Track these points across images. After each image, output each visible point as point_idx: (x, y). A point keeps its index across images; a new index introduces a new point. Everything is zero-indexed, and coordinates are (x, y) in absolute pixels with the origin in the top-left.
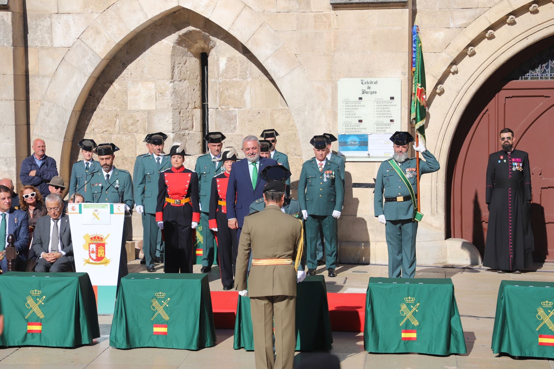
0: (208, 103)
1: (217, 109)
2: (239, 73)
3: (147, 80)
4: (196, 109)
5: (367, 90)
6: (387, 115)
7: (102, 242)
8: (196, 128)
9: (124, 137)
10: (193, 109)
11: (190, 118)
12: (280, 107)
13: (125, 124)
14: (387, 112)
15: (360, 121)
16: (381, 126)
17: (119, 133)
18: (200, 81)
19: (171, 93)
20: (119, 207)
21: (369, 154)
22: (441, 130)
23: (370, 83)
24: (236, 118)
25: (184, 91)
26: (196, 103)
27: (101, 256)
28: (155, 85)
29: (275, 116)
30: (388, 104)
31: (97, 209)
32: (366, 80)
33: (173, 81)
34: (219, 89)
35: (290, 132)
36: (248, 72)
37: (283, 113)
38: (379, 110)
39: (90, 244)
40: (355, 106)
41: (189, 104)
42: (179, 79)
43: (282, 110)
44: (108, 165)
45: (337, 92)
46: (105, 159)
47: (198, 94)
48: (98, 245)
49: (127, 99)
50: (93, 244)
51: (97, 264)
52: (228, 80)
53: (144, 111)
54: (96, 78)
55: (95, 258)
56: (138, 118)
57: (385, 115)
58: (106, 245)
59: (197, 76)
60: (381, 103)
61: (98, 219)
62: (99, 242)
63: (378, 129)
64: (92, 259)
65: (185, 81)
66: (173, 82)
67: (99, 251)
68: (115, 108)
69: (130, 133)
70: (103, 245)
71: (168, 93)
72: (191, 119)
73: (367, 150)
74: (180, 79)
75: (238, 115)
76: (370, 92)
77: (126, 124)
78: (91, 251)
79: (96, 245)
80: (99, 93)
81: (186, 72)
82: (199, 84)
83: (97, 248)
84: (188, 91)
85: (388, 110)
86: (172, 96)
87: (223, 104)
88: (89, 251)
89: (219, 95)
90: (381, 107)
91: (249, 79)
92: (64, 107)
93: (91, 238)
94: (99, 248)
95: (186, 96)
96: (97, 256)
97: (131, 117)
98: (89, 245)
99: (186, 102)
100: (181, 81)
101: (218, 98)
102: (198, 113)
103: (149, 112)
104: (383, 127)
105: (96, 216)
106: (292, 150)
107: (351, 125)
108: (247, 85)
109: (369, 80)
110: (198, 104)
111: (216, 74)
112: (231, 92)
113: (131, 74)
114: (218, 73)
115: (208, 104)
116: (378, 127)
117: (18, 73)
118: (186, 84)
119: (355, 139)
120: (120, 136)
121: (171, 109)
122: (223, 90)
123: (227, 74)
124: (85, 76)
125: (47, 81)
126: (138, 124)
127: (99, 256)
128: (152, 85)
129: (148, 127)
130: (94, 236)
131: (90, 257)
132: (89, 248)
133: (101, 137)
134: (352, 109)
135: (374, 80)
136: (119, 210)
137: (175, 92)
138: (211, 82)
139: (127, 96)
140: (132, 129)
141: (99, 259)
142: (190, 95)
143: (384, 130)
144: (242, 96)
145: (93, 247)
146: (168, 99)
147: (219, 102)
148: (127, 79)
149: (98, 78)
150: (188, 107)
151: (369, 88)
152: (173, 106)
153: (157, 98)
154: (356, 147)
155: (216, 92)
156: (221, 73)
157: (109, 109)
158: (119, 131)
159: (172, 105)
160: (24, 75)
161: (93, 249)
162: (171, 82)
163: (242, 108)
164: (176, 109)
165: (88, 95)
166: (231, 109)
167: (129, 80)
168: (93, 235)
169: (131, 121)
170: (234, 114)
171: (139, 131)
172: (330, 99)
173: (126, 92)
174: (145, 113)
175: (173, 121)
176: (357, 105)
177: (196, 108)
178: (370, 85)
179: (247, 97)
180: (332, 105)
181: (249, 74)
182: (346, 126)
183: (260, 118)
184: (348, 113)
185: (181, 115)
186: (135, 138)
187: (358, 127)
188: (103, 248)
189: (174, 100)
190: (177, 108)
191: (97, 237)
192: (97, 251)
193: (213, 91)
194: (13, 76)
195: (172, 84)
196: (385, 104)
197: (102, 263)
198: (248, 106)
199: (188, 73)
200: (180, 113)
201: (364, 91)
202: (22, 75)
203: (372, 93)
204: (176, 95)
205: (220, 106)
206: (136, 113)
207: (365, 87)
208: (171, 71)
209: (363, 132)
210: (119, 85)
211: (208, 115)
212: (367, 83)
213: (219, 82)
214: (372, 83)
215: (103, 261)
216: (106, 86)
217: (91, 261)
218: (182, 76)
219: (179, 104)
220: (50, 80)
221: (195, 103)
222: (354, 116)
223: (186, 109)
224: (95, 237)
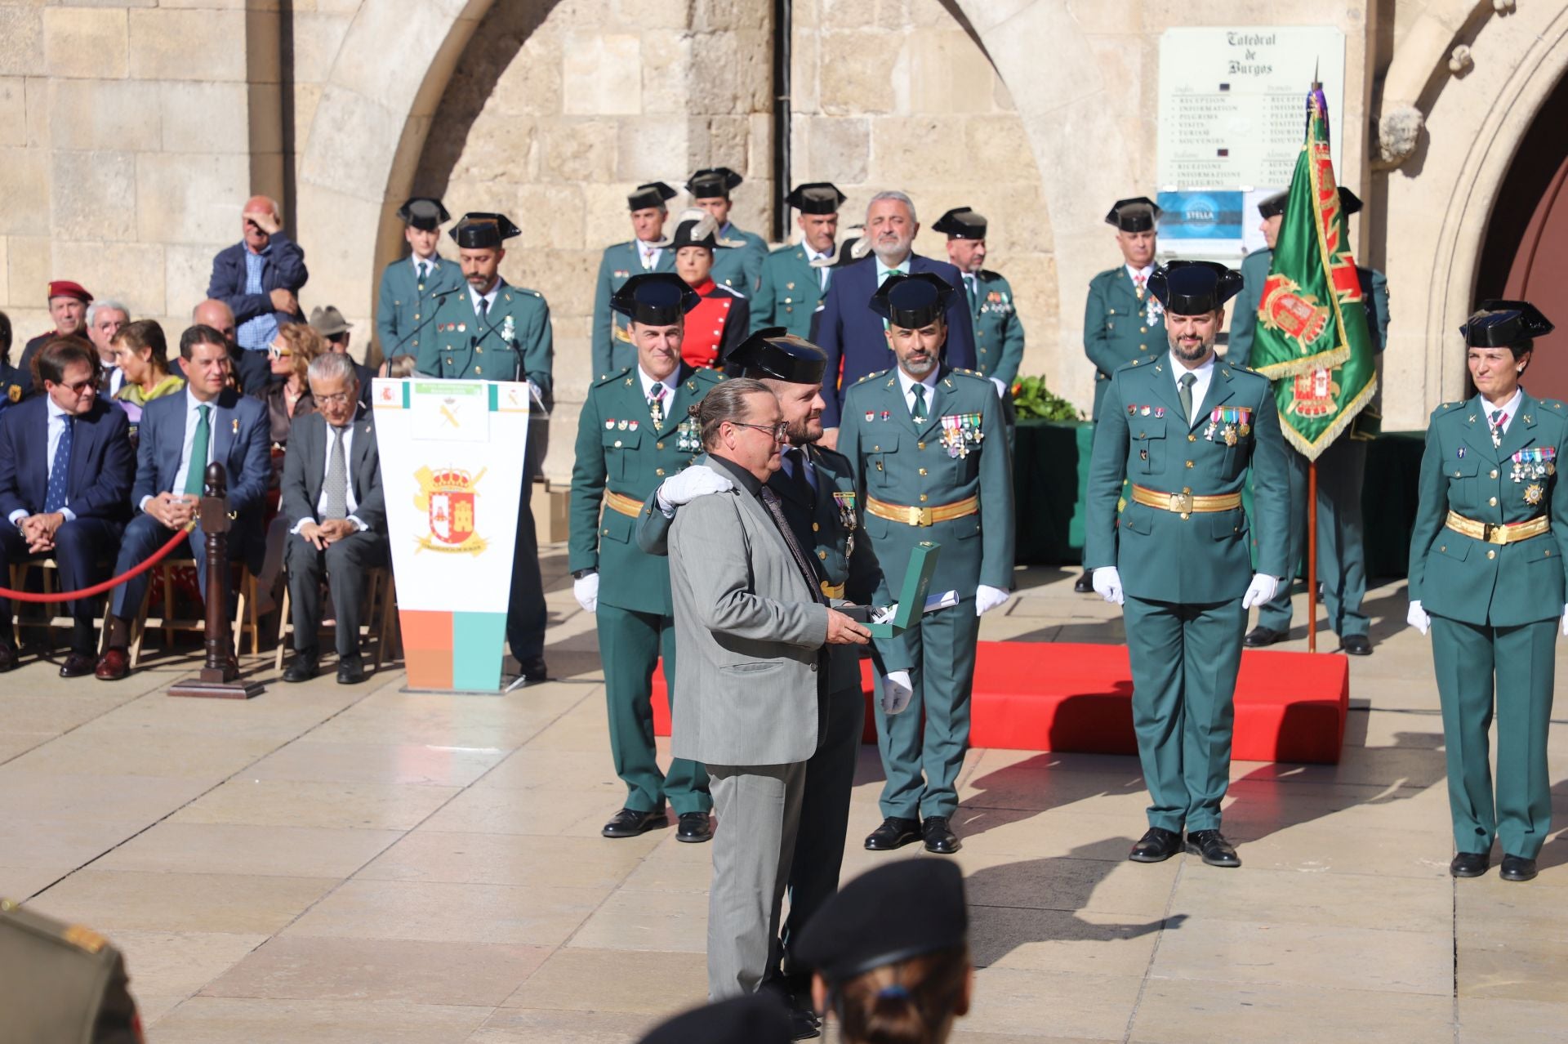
0: (789, 95)
1: (815, 114)
3: (619, 30)
4: (757, 114)
7: (465, 491)
9: (552, 193)
10: (749, 114)
11: (738, 138)
12: (996, 110)
13: (554, 155)
17: (538, 180)
18: (771, 33)
19: (685, 69)
20: (513, 391)
24: (868, 141)
25: (722, 63)
26: (757, 97)
27: (463, 528)
28: (641, 42)
29: (980, 136)
31: (453, 397)
33: (690, 33)
34: (822, 58)
35: (1022, 183)
37: (1002, 129)
39: (434, 493)
41: (735, 98)
42: (709, 25)
44: (482, 277)
46: (473, 261)
47: (762, 70)
48: (455, 498)
49: (561, 84)
50: (440, 494)
51: (453, 550)
52: (847, 31)
55: (445, 534)
58: (477, 500)
59: (762, 19)
61: (456, 425)
62: (456, 489)
64: (439, 537)
65: (728, 34)
66: (693, 36)
67: (457, 514)
68: (528, 108)
70: (469, 498)
72: (742, 142)
74: (711, 28)
75: (874, 132)
77: (559, 156)
78: (435, 513)
79: (450, 499)
80: (483, 70)
82: (767, 41)
83: (452, 507)
84: (734, 63)
86: (687, 75)
87: (832, 102)
88: (431, 513)
92: (386, 104)
93: (437, 479)
94: (457, 505)
95: (729, 76)
96: (451, 530)
97: (573, 136)
98: (431, 498)
99: (728, 94)
100: (713, 33)
101: (817, 82)
102: (762, 125)
103: (623, 122)
105: (450, 418)
110: (762, 100)
111: (814, 13)
112: (855, 65)
113: (572, 13)
114: (820, 12)
115: (789, 101)
118: (729, 41)
120: (540, 189)
121: (684, 113)
122: (831, 61)
126: (592, 155)
127: (458, 528)
128: (631, 45)
130: (444, 472)
131: (433, 530)
132: (431, 506)
136: (513, 399)
137: (696, 65)
140: (575, 171)
141: (457, 537)
142: (739, 74)
144: (887, 78)
145: (442, 503)
147: (822, 95)
148: (561, 28)
150: (734, 107)
152: (691, 104)
154: (1209, 228)
155: (814, 66)
157: (511, 111)
158: (538, 174)
159: (687, 103)
161: (440, 508)
162: (686, 36)
163: (886, 112)
164: (699, 113)
166: (855, 114)
168: (440, 471)
169: (570, 148)
170: (862, 128)
173: (559, 64)
175: (689, 148)
177: (755, 111)
183: (936, 141)
185: (714, 130)
188: (469, 506)
189: (694, 86)
191: (451, 476)
192: (452, 514)
193: (805, 61)
195: (688, 41)
197: (465, 550)
198: (904, 108)
199: (735, 9)
200: (709, 125)
204: (699, 71)
205: (822, 107)
206: (587, 124)
210: (542, 42)
211: (790, 130)
213: (823, 39)
215: (468, 543)
216: (505, 46)
217: (435, 542)
218: (719, 20)
219: (707, 101)
221: (754, 96)
223: (729, 113)
224: (446, 477)
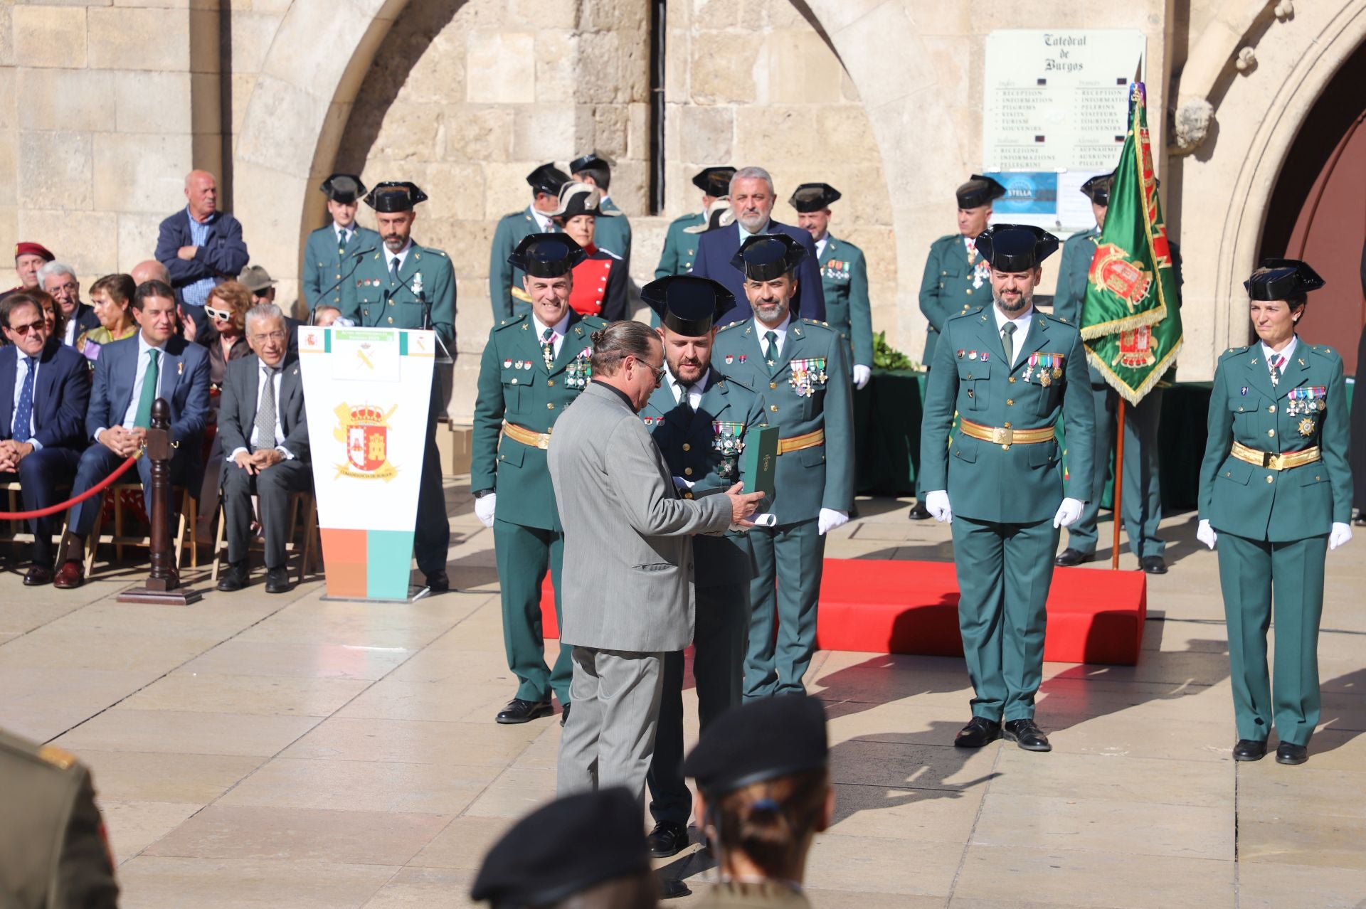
0: (664, 88)
1: (686, 103)
2: (740, 14)
3: (516, 29)
4: (636, 104)
5: (1059, 61)
6: (1107, 125)
7: (378, 424)
8: (634, 152)
9: (456, 171)
10: (628, 103)
11: (619, 125)
12: (843, 101)
13: (459, 137)
14: (1109, 117)
15: (1040, 139)
16: (1092, 153)
17: (444, 160)
18: (647, 33)
19: (573, 64)
20: (421, 338)
21: (1058, 223)
22: (1244, 163)
23: (1066, 43)
24: (732, 128)
25: (605, 58)
26: (635, 89)
27: (377, 457)
28: (535, 40)
29: (829, 124)
30: (1111, 97)
32: (1056, 34)
33: (578, 32)
34: (692, 55)
35: (865, 165)
36: (764, 13)
37: (848, 118)
38: (1089, 111)
39: (351, 427)
40: (1028, 101)
41: (616, 90)
42: (594, 26)
43: (846, 108)
44: (399, 237)
45: (984, 64)
46: (391, 222)
47: (640, 65)
48: (370, 431)
49: (465, 76)
50: (357, 427)
51: (367, 476)
52: (714, 32)
53: (505, 106)
54: (391, 23)
55: (361, 462)
56: (491, 123)
57: (1103, 125)
58: (388, 433)
59: (640, 22)
60: (1094, 93)
61: (371, 367)
62: (371, 423)
63: (1083, 160)
64: (356, 465)
65: (610, 34)
66: (580, 35)
67: (371, 445)
68: (435, 98)
69: (472, 161)
70: (382, 431)
71: (566, 63)
72: (623, 128)
73: (1053, 211)
74: (596, 29)
75: (737, 120)
76: (1066, 67)
77: (463, 138)
79: (365, 431)
80: (397, 59)
81: (611, 11)
82: (645, 41)
83: (367, 439)
84: (615, 59)
85: (1111, 110)
86: (574, 69)
87: (701, 92)
88: (349, 444)
89: (691, 68)
90: (1093, 104)
91: (767, 31)
92: (311, 91)
93: (354, 415)
94: (372, 438)
95: (611, 70)
96: (366, 458)
97: (474, 121)
99: (610, 86)
100: (597, 32)
101: (688, 76)
102: (640, 113)
103: (519, 110)
104: (1096, 153)
105: (366, 361)
106: (869, 210)
107: (1017, 148)
108: (761, 44)
109: (1065, 34)
110: (640, 91)
111: (686, 16)
112: (721, 62)
113: (476, 13)
114: (691, 15)
115: (663, 93)
116: (1083, 153)
117: (200, 6)
118: (611, 40)
119: (1026, 183)
120: (446, 167)
121: (572, 102)
122: (700, 58)
123: (712, 15)
124: (364, 15)
125: (271, 26)
126: (491, 138)
127: (372, 456)
128: (526, 42)
129: (515, 145)
130: (361, 408)
132: (349, 437)
133: (401, 169)
134: (1020, 107)
135: (1076, 34)
136: (421, 345)
137: (583, 60)
138: (674, 37)
139: (465, 67)
140: (476, 151)
141: (372, 464)
142: (620, 68)
143: (1099, 161)
144: (749, 73)
145: (358, 435)
146: (566, 78)
147: (692, 87)
148: (465, 25)
149: (396, 23)
150: (615, 97)
151: (1064, 55)
152: (578, 94)
153: (539, 74)
154: (1027, 204)
155: (685, 62)
156: (697, 12)
157: (421, 100)
158: (445, 155)
159: (574, 93)
160: (215, 11)
161: (357, 440)
162: (574, 35)
163: (747, 103)
164: (585, 103)
165: (372, 65)
166: (721, 104)
167: (471, 29)
168: (357, 407)
169: (472, 132)
170: (726, 117)
171: (494, 156)
172: (965, 83)
173: (463, 59)
174: (508, 111)
175: (577, 131)
176: (1031, 97)
177: (634, 101)
178: (1066, 48)
179: (761, 75)
180: (971, 97)
181: (766, 18)
182: (1002, 151)
183: (791, 128)
184: (1010, 118)
185: (598, 118)
186: (482, 172)
187: (1033, 154)
188: (382, 438)
189: (580, 79)
190: (588, 100)
191: (366, 412)
192: (367, 445)
193: (678, 59)
194: (187, 12)
195: (576, 39)
196: (1103, 96)
197: (378, 476)
198: (763, 98)
199: (617, 13)
200: (594, 113)
201: (1051, 63)
202: (210, 10)
203: (1072, 67)
204: (585, 65)
205: (692, 97)
206: (487, 111)
207: (1054, 53)
208: (575, 6)
209: (1045, 167)
210: (448, 40)
211: (664, 118)
212: (1060, 41)
213: (693, 38)
214: (1071, 41)
215: (382, 470)
216: (414, 41)
217: (353, 469)
218: (603, 21)
219: (592, 92)
220: (277, 25)
221: (632, 88)
222: (1024, 125)
223: (611, 103)
224: (362, 412)
